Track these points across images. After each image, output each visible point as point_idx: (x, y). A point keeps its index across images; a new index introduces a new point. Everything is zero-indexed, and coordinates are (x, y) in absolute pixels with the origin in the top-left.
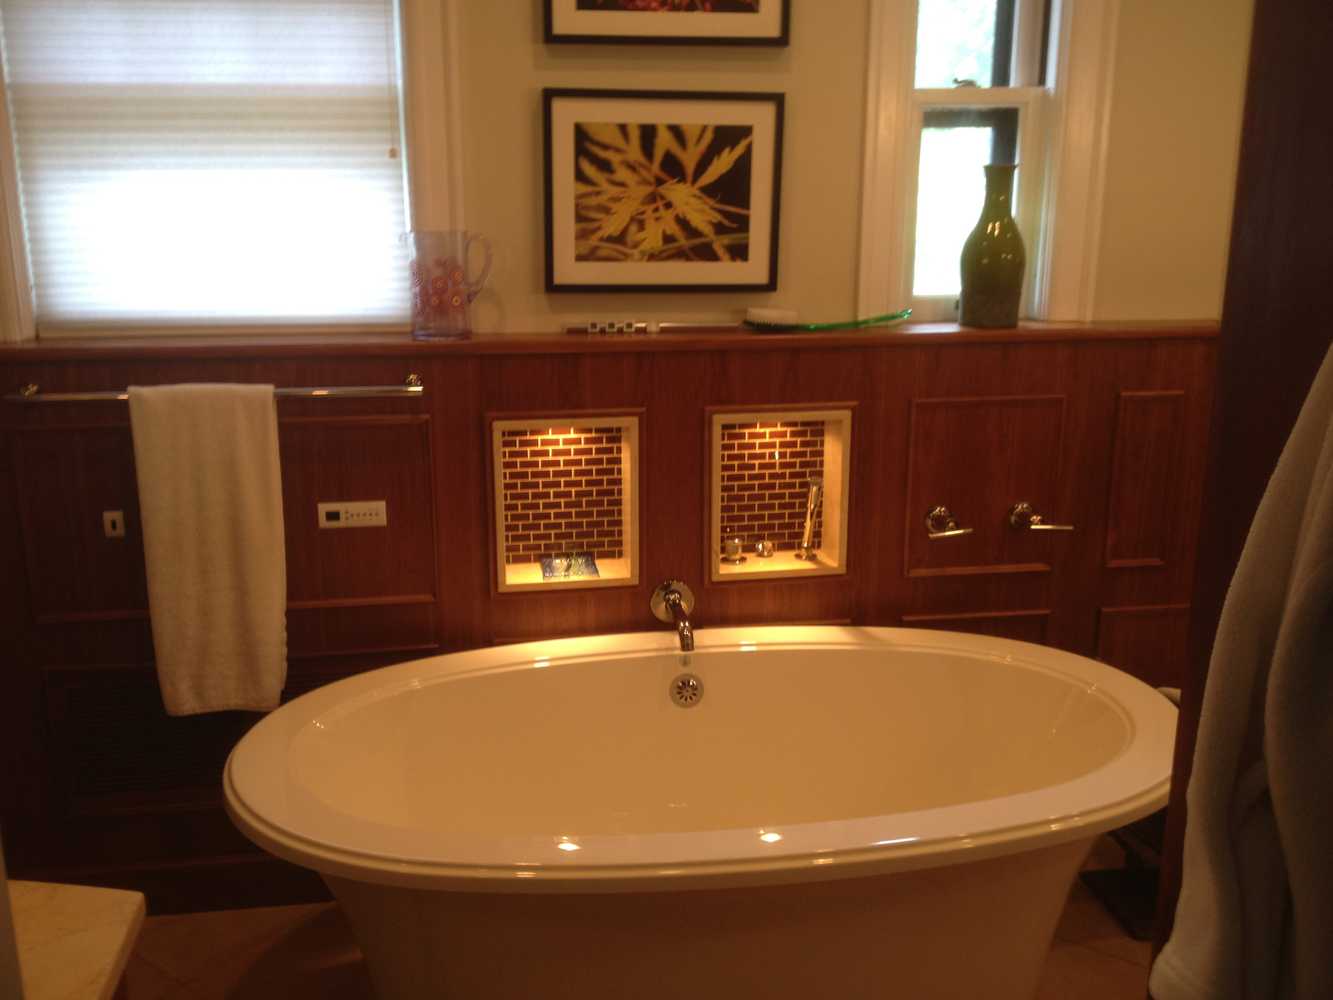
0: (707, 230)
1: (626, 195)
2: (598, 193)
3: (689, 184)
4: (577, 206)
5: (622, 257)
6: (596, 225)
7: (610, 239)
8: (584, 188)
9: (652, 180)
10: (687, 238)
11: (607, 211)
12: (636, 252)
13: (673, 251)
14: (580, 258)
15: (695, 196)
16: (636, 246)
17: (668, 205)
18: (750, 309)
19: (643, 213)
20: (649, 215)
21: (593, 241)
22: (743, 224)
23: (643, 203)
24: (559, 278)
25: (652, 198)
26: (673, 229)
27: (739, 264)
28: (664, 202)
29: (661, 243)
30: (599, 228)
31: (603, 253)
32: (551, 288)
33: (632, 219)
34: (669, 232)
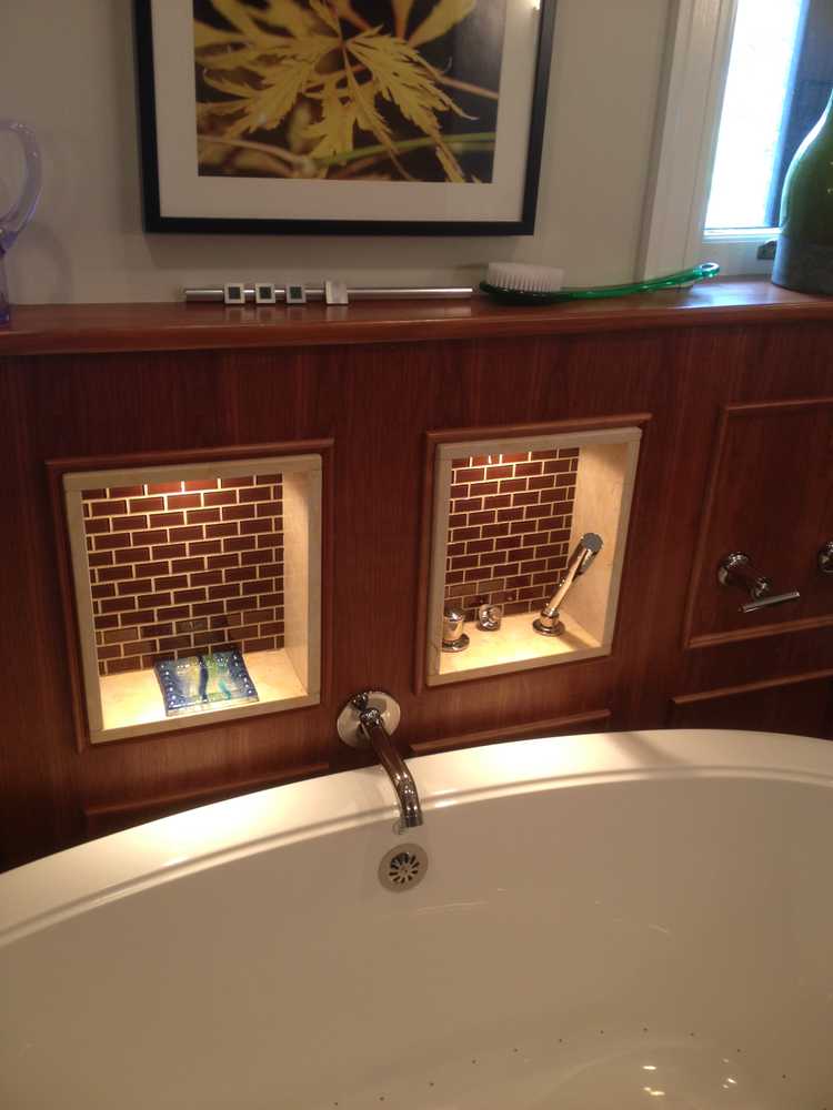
0: (428, 123)
1: (288, 52)
2: (237, 46)
3: (400, 39)
4: (199, 68)
5: (279, 168)
6: (238, 105)
7: (261, 135)
8: (215, 36)
9: (337, 27)
10: (394, 139)
11: (255, 81)
12: (305, 160)
13: (371, 161)
14: (206, 169)
15: (411, 61)
16: (306, 150)
17: (364, 76)
18: (494, 266)
19: (319, 88)
20: (330, 95)
21: (231, 137)
22: (485, 116)
23: (320, 70)
24: (171, 206)
25: (336, 60)
26: (373, 121)
27: (478, 185)
28: (357, 68)
29: (349, 146)
30: (241, 114)
31: (244, 161)
32: (155, 222)
33: (301, 98)
34: (363, 126)
